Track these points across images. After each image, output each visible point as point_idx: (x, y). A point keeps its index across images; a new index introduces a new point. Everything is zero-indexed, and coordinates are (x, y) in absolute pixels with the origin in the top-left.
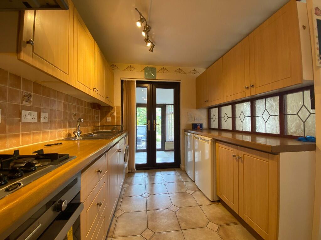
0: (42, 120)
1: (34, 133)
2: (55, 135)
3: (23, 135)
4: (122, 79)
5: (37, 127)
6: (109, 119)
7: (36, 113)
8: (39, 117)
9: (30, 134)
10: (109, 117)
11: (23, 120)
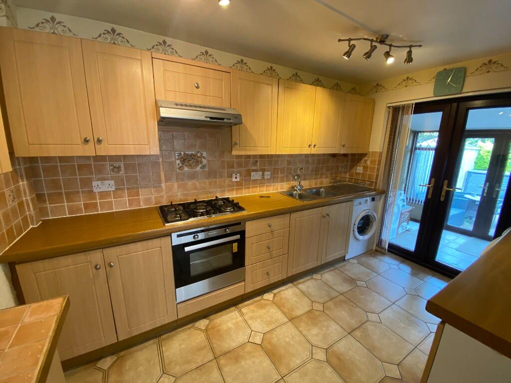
0: (266, 177)
1: (260, 187)
2: (278, 188)
3: (252, 187)
4: (388, 105)
5: (262, 182)
6: (360, 169)
7: (261, 173)
8: (263, 175)
9: (257, 187)
10: (360, 166)
11: (252, 178)
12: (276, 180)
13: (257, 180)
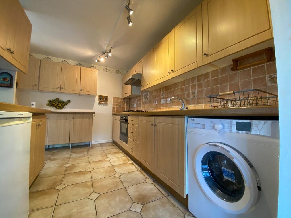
0: (168, 102)
1: (165, 108)
7: (165, 100)
11: (161, 103)
12: (174, 104)
13: (164, 104)
